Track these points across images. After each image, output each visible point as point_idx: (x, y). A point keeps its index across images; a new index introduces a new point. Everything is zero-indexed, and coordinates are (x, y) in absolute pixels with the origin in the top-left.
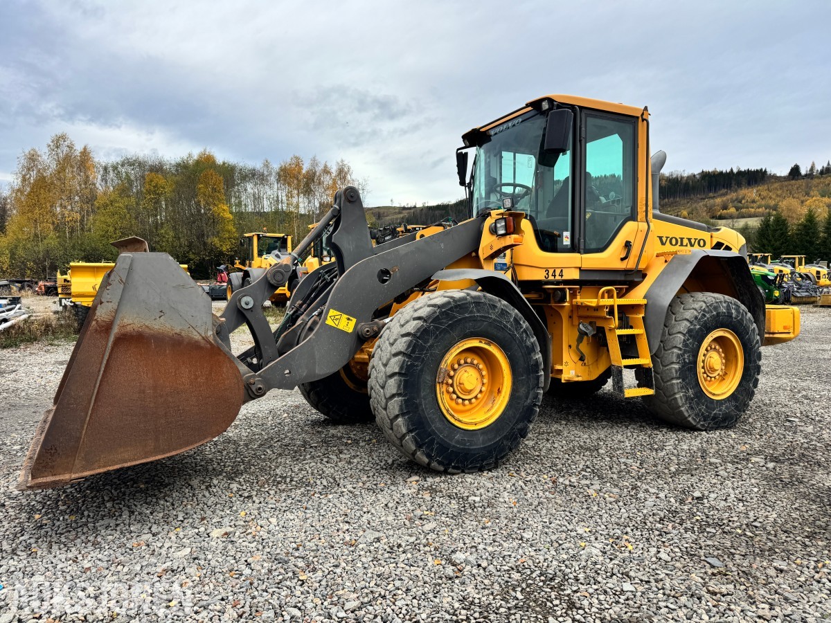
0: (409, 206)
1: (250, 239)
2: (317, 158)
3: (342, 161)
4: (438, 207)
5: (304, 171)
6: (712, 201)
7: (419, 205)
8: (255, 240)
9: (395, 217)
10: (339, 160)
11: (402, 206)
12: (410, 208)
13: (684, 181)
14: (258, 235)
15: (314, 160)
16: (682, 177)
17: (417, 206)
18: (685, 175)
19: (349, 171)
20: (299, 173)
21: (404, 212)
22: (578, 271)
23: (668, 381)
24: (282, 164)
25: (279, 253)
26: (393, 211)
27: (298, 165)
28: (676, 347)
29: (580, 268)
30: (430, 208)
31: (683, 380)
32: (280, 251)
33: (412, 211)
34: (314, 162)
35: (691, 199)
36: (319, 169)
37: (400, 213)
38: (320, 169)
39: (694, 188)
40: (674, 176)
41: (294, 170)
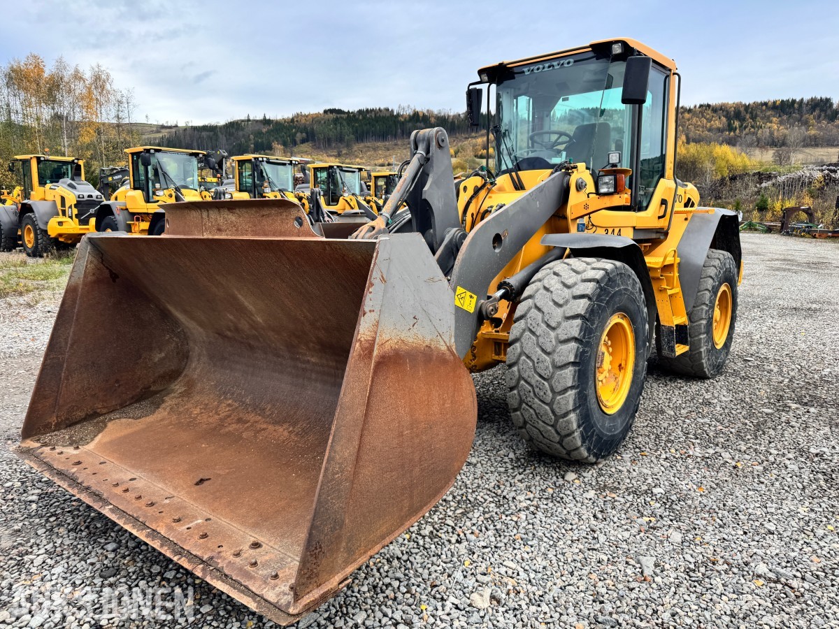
0: (169, 125)
1: (26, 163)
2: (64, 60)
3: (98, 66)
4: (205, 128)
5: (46, 75)
6: (474, 140)
7: (181, 124)
8: (34, 164)
9: (153, 136)
10: (94, 65)
11: (161, 123)
12: (170, 127)
13: (450, 120)
14: (38, 158)
15: (60, 61)
16: (449, 116)
17: (179, 125)
18: (452, 114)
19: (108, 80)
20: (40, 75)
21: (163, 130)
22: (631, 230)
23: (696, 336)
24: (12, 63)
25: (73, 182)
26: (149, 129)
27: (39, 68)
28: (705, 304)
29: (634, 228)
30: (194, 128)
31: (707, 335)
32: (72, 179)
33: (173, 130)
34: (61, 64)
35: (457, 138)
36: (67, 75)
37: (158, 132)
38: (70, 73)
39: (458, 127)
40: (442, 114)
41: (32, 71)
